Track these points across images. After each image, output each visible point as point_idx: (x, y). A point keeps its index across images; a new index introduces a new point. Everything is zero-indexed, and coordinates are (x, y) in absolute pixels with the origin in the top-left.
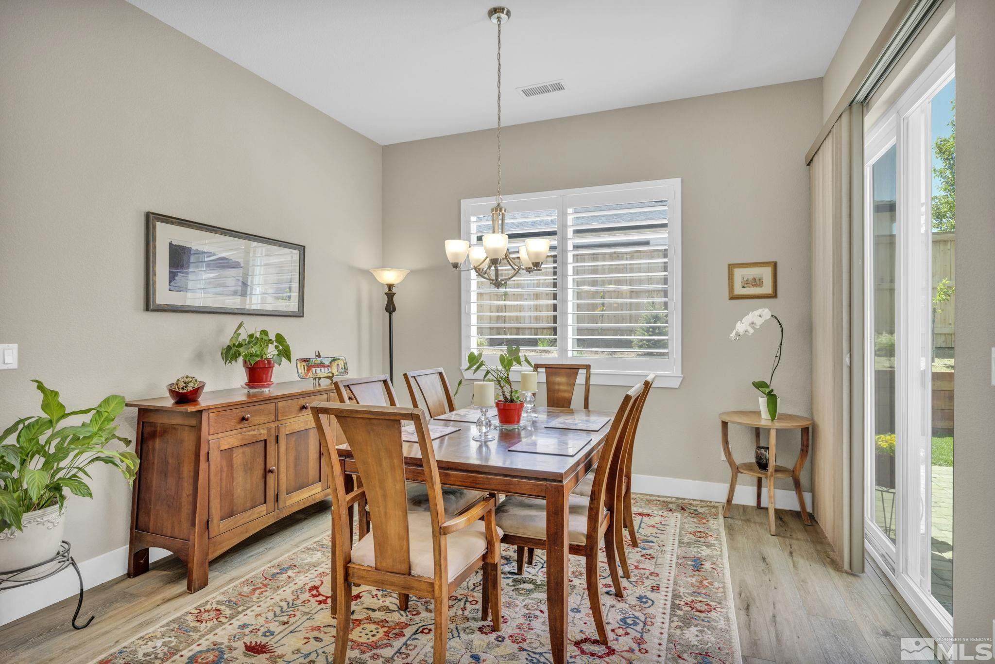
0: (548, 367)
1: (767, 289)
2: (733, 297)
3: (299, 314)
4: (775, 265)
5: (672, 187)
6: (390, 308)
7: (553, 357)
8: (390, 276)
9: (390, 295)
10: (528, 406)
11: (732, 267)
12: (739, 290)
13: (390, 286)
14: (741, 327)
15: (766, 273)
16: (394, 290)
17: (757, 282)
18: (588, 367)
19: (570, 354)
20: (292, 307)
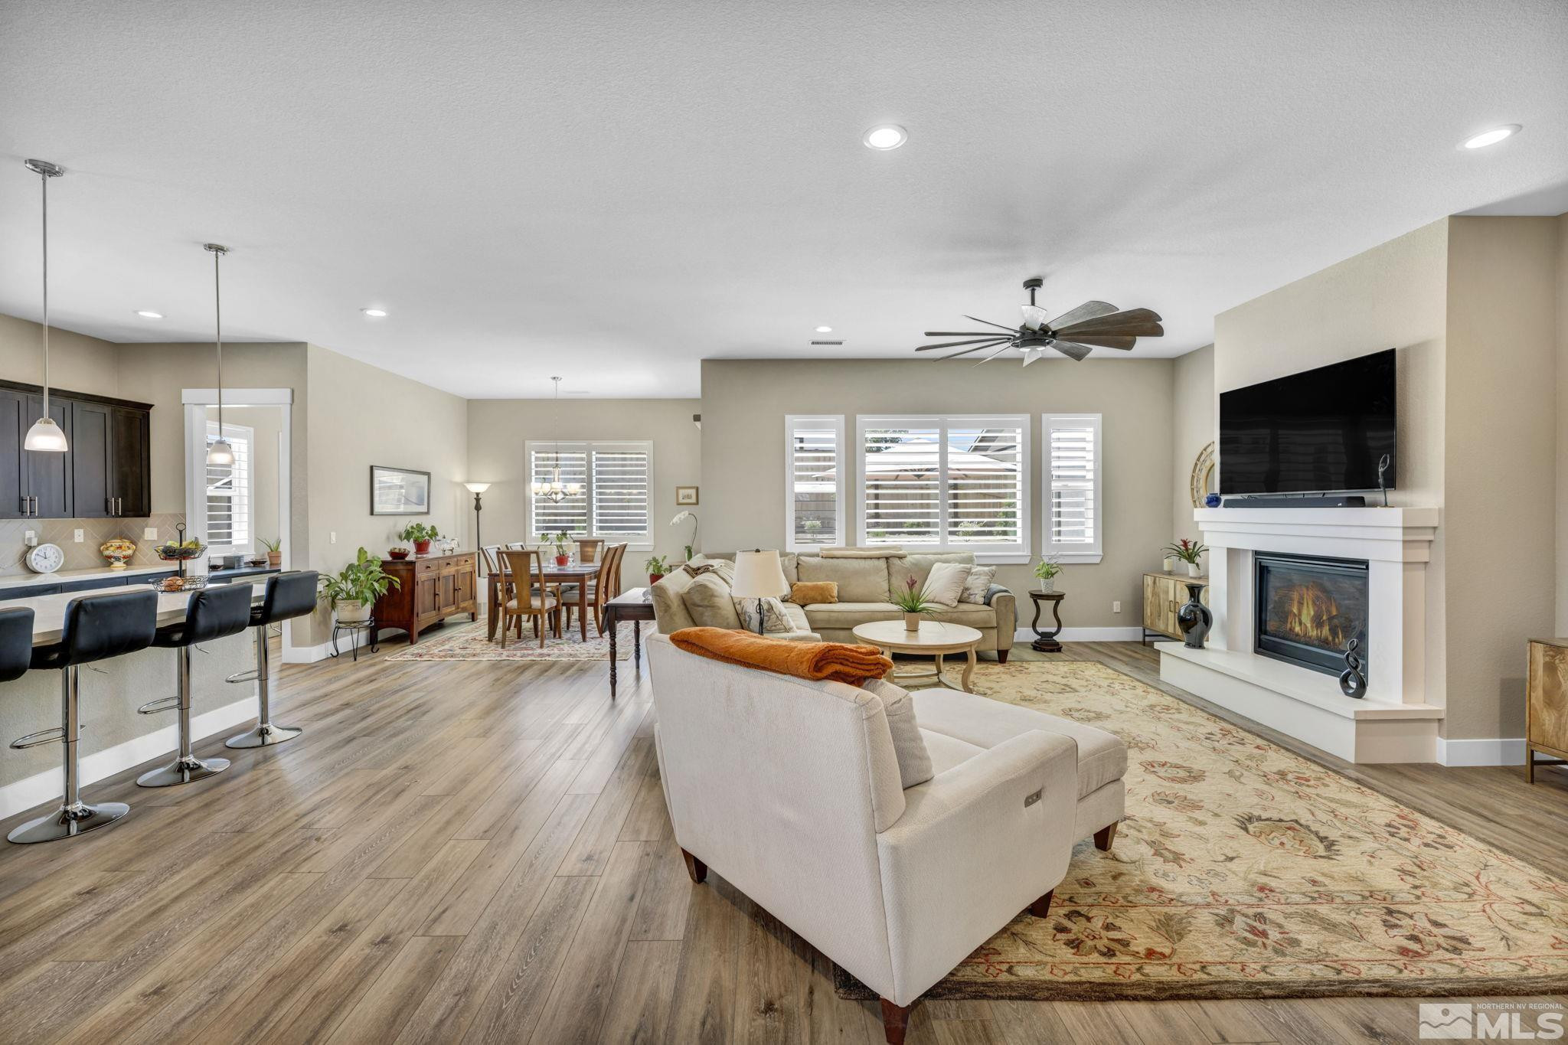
0: (581, 542)
1: (694, 500)
2: (679, 504)
3: (428, 513)
4: (697, 489)
5: (647, 445)
6: (478, 508)
7: (584, 535)
8: (475, 488)
9: (478, 500)
10: (571, 559)
11: (678, 488)
12: (681, 501)
13: (478, 494)
14: (675, 520)
15: (693, 492)
16: (480, 496)
17: (689, 497)
18: (603, 541)
19: (594, 535)
20: (424, 509)
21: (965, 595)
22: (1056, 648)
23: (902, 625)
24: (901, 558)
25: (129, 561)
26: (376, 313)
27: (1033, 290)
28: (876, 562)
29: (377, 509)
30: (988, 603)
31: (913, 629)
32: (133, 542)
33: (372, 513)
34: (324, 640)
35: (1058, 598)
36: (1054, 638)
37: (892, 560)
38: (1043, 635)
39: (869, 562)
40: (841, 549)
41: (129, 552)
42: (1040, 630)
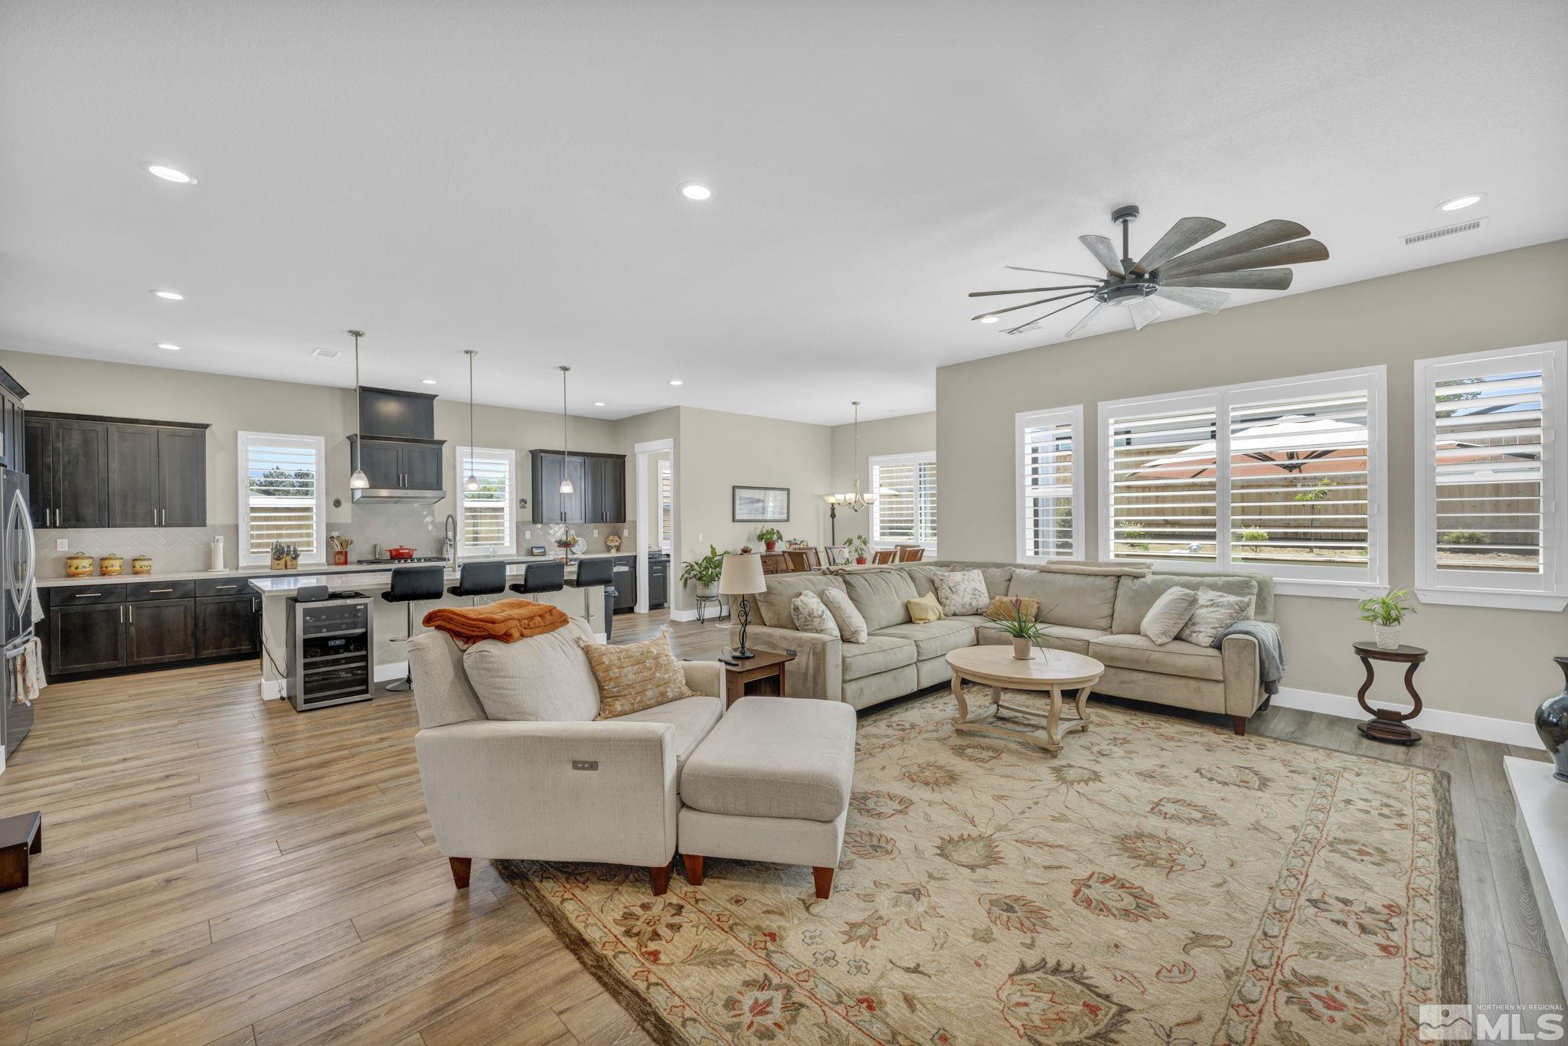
3: (787, 520)
6: (833, 516)
8: (831, 500)
9: (833, 509)
13: (833, 504)
16: (835, 506)
20: (784, 517)
21: (1188, 632)
22: (1409, 740)
23: (1009, 651)
24: (1136, 577)
25: (618, 549)
26: (676, 383)
27: (1125, 223)
28: (1099, 581)
29: (738, 517)
30: (1218, 646)
31: (1022, 656)
32: (620, 538)
33: (734, 520)
34: (691, 607)
35: (1414, 659)
36: (1405, 722)
37: (1123, 580)
38: (1381, 714)
39: (1091, 579)
40: (1078, 563)
41: (617, 544)
42: (1375, 705)
